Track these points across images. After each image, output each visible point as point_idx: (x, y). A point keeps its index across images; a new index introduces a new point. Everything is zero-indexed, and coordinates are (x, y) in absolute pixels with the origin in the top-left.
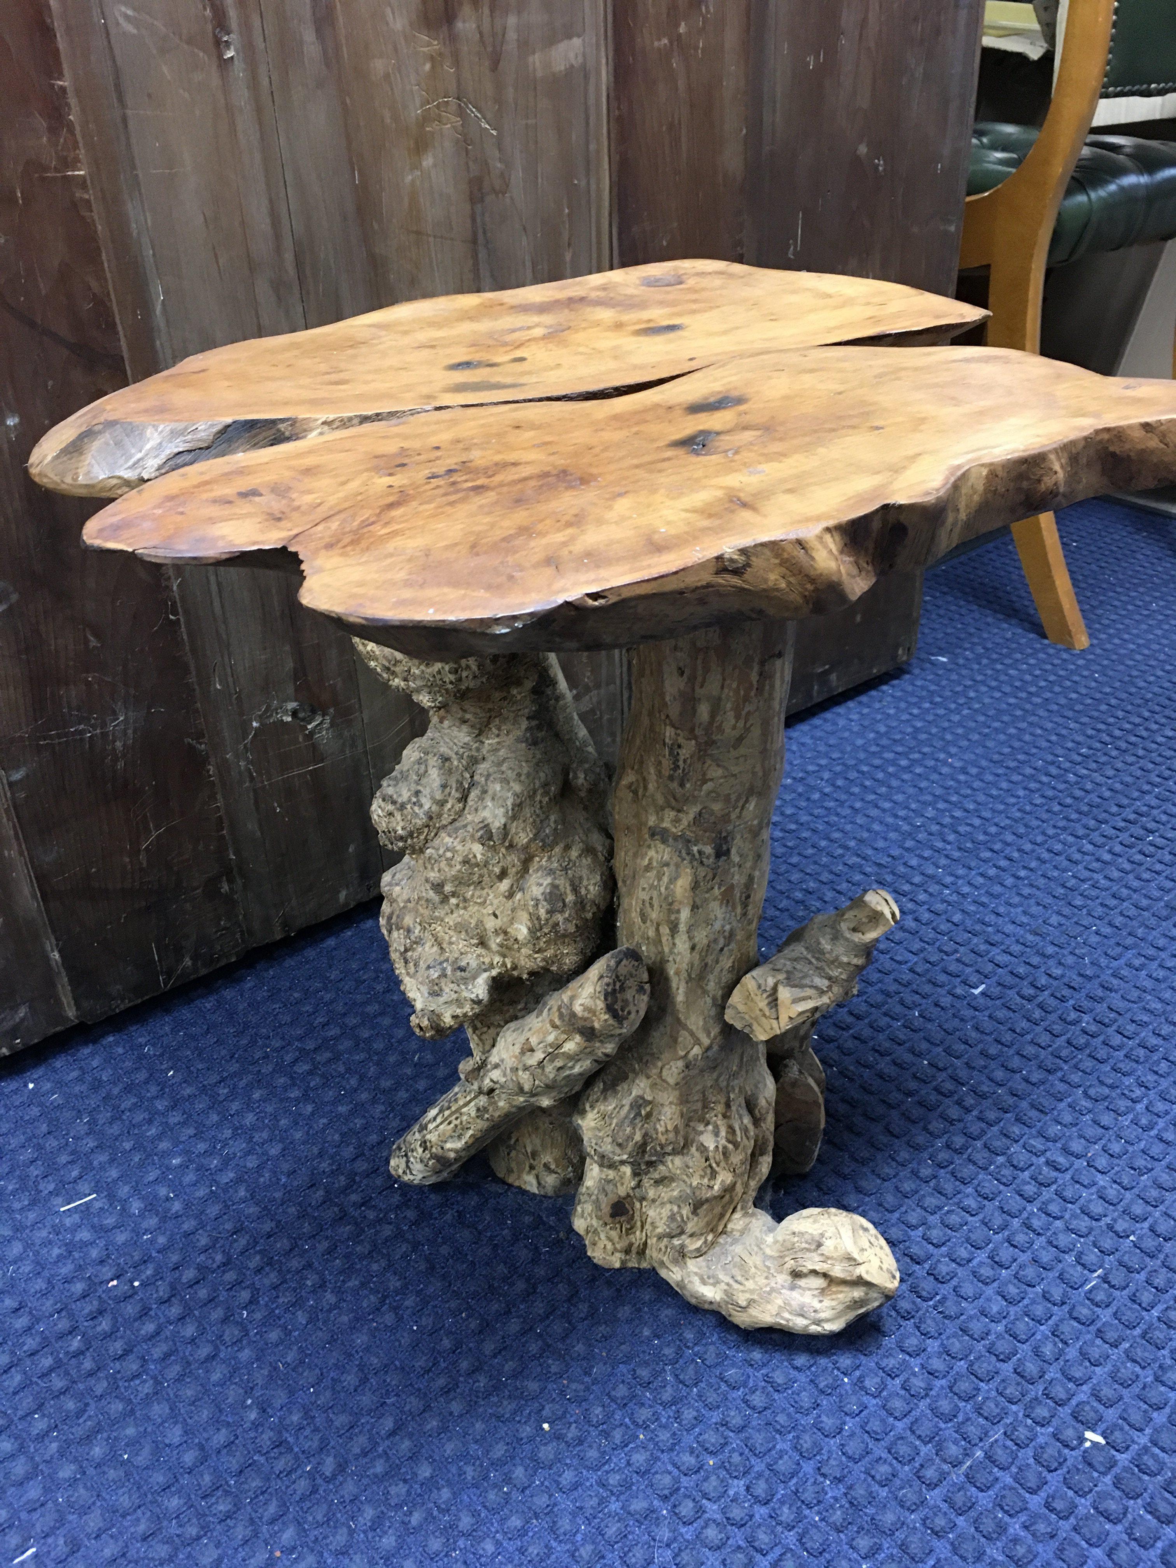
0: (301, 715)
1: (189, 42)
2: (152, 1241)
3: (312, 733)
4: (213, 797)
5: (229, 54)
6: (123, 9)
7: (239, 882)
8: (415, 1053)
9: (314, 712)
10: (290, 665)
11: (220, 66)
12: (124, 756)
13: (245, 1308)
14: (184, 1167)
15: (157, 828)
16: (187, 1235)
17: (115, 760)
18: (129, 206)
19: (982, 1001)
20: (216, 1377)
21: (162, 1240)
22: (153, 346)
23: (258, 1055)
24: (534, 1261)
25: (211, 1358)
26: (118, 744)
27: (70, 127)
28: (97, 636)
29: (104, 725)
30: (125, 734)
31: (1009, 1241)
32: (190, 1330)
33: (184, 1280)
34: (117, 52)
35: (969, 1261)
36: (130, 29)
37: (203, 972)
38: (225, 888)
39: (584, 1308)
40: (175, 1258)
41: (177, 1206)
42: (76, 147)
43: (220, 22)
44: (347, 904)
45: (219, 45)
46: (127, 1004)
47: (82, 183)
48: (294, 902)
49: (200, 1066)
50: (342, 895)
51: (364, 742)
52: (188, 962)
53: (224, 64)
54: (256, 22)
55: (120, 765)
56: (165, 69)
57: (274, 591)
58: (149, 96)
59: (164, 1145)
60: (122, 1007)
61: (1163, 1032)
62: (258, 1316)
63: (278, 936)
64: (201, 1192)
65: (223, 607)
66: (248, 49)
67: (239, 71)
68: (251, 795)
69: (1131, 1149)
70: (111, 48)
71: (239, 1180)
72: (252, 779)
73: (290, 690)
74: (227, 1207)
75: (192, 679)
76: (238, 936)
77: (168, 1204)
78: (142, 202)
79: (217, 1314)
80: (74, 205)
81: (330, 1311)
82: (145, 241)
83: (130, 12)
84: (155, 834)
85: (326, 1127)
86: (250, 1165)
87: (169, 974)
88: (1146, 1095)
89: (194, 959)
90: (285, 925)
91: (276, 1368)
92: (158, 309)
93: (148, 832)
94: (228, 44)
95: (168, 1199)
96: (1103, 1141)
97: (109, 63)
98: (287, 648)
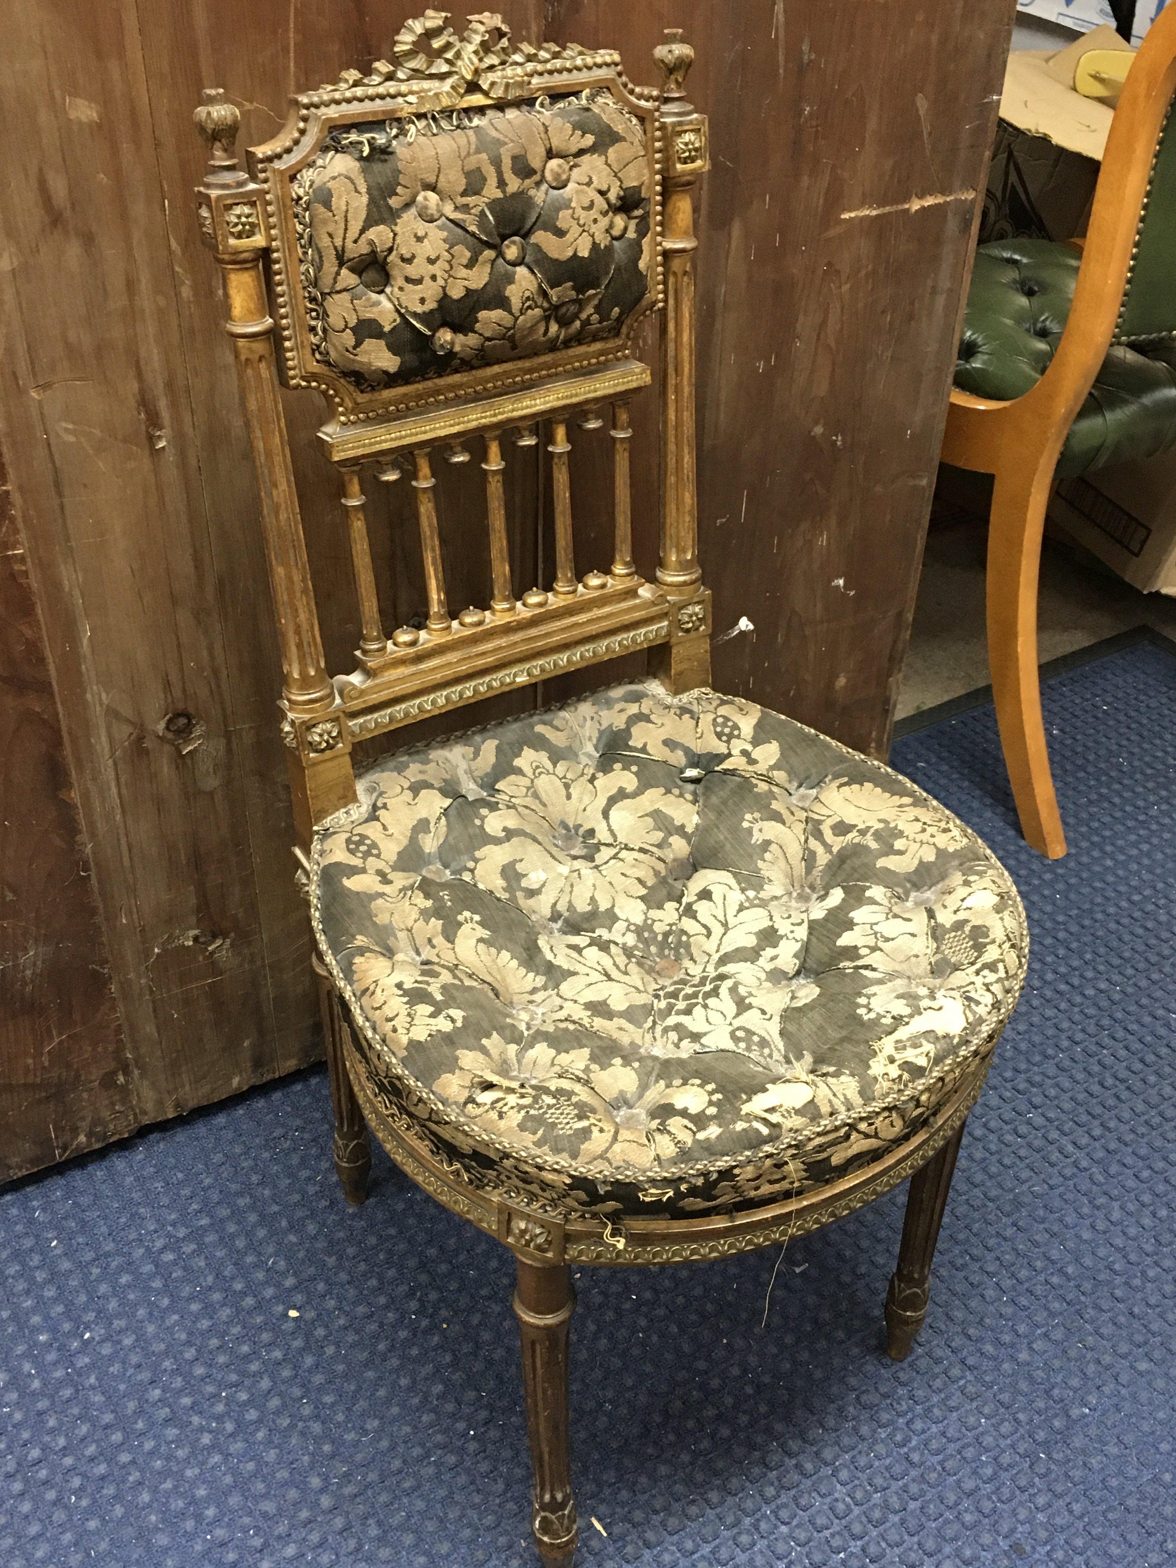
0: (202, 940)
1: (125, 441)
2: (10, 1415)
3: (212, 953)
4: (113, 1009)
5: (161, 444)
6: (64, 424)
7: (136, 1072)
8: (270, 1257)
9: (214, 937)
10: (193, 901)
11: (151, 454)
12: (32, 981)
13: (74, 1493)
14: (49, 1345)
15: (60, 1034)
16: (40, 1414)
17: (24, 984)
18: (62, 567)
19: (798, 1282)
20: (39, 1554)
21: (18, 1416)
22: (79, 672)
23: (133, 1236)
24: (323, 1490)
25: (40, 1535)
26: (28, 973)
27: (12, 519)
28: (14, 892)
29: (16, 958)
30: (35, 964)
31: (734, 1539)
32: (26, 1507)
33: (29, 1458)
34: (57, 457)
35: (693, 1553)
36: (71, 439)
37: (97, 1146)
38: (121, 1079)
39: (352, 1544)
40: (26, 1435)
41: (36, 1384)
42: (17, 531)
43: (154, 421)
44: (239, 1088)
45: (151, 440)
46: (25, 1172)
47: (22, 559)
48: (187, 1088)
49: (80, 1240)
50: (235, 1081)
51: (263, 958)
52: (82, 1138)
53: (156, 453)
54: (187, 418)
55: (29, 988)
56: (101, 464)
57: (181, 845)
58: (85, 486)
59: (36, 1319)
60: (20, 1174)
61: (953, 1344)
62: (84, 1503)
63: (171, 1116)
64: (59, 1374)
65: (131, 859)
66: (179, 438)
67: (170, 457)
68: (151, 1005)
69: (877, 1463)
70: (51, 455)
71: (92, 1366)
72: (152, 992)
73: (193, 920)
74: (77, 1391)
75: (99, 919)
76: (131, 1117)
77: (28, 1380)
78: (74, 563)
79: (51, 1495)
80: (13, 576)
81: (143, 1509)
82: (77, 593)
83: (70, 426)
84: (57, 1040)
85: (176, 1324)
86: (104, 1352)
87: (65, 1148)
88: (911, 1409)
89: (89, 1135)
90: (177, 1105)
91: (89, 1555)
92: (85, 642)
93: (51, 1038)
94: (159, 437)
95: (30, 1374)
96: (855, 1452)
97: (50, 466)
98: (192, 888)
